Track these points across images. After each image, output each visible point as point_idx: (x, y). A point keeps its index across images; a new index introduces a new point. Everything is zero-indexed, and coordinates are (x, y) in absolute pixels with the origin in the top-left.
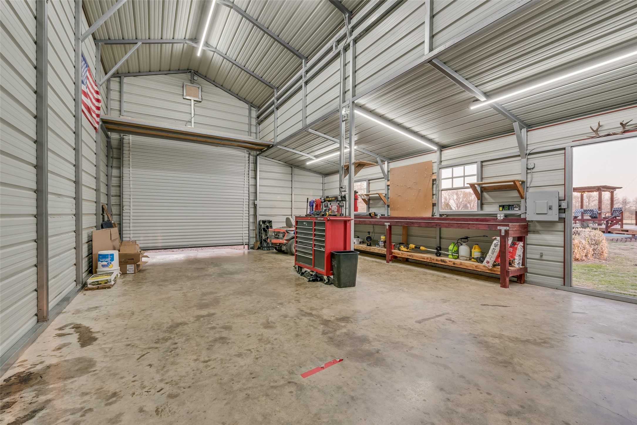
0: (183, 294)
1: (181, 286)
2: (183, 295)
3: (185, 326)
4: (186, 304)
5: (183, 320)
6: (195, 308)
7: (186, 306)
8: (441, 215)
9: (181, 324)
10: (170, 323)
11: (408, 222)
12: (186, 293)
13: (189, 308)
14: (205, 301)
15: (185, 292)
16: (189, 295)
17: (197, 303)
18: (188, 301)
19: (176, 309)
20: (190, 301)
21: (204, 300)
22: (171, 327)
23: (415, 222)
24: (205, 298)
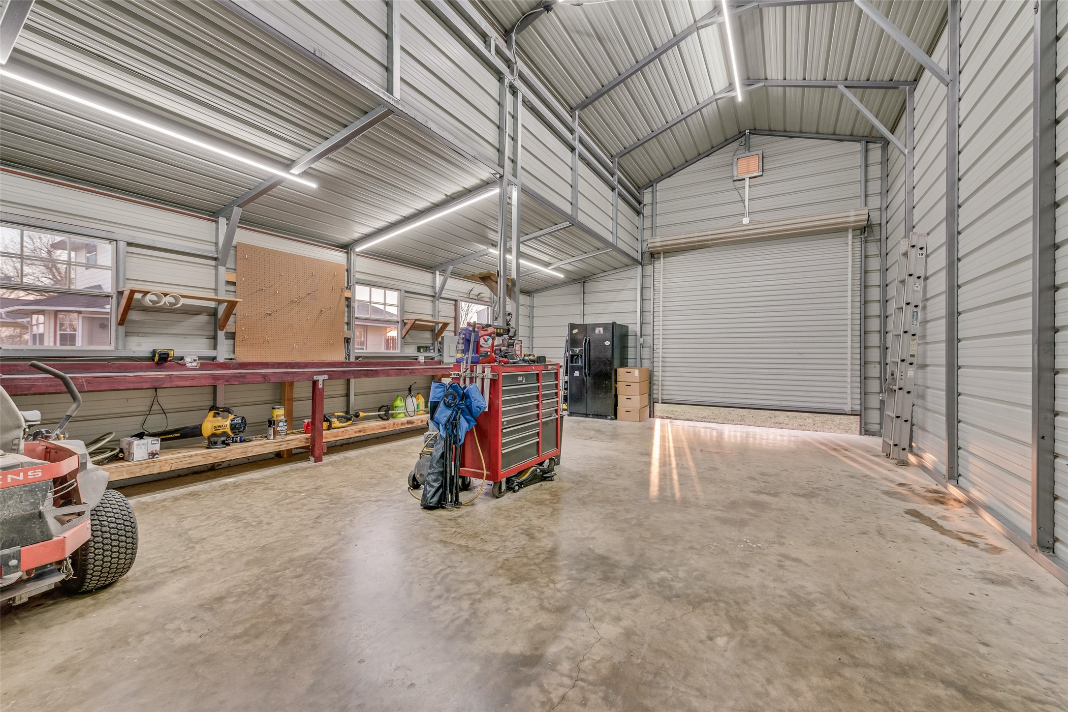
0: (783, 540)
1: (780, 572)
2: (784, 538)
3: (795, 492)
4: (785, 517)
5: (796, 499)
6: (773, 506)
7: (785, 515)
8: (357, 358)
9: (799, 496)
10: (813, 500)
11: (367, 370)
12: (774, 543)
13: (782, 510)
14: (751, 511)
15: (776, 546)
16: (770, 535)
17: (766, 512)
18: (779, 523)
19: (803, 516)
20: (775, 520)
21: (750, 514)
22: (813, 497)
23: (380, 370)
24: (747, 517)
